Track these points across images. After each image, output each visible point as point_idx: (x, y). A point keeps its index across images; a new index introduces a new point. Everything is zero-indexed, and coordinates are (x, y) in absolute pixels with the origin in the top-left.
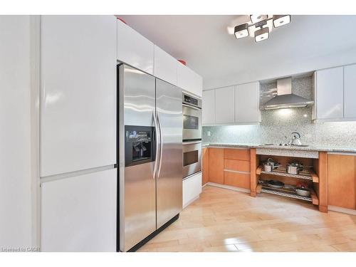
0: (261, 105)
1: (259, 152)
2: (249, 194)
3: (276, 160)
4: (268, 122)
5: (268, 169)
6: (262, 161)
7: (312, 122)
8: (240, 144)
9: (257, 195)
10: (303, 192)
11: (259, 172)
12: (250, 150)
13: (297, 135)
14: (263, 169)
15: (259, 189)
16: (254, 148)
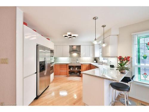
0: (70, 52)
1: (69, 65)
2: (67, 77)
3: (73, 67)
4: (71, 56)
5: (71, 69)
6: (70, 67)
7: (80, 57)
8: (64, 63)
9: (69, 76)
10: (78, 74)
11: (69, 70)
12: (67, 64)
13: (77, 60)
14: (70, 69)
15: (69, 75)
16: (68, 64)
